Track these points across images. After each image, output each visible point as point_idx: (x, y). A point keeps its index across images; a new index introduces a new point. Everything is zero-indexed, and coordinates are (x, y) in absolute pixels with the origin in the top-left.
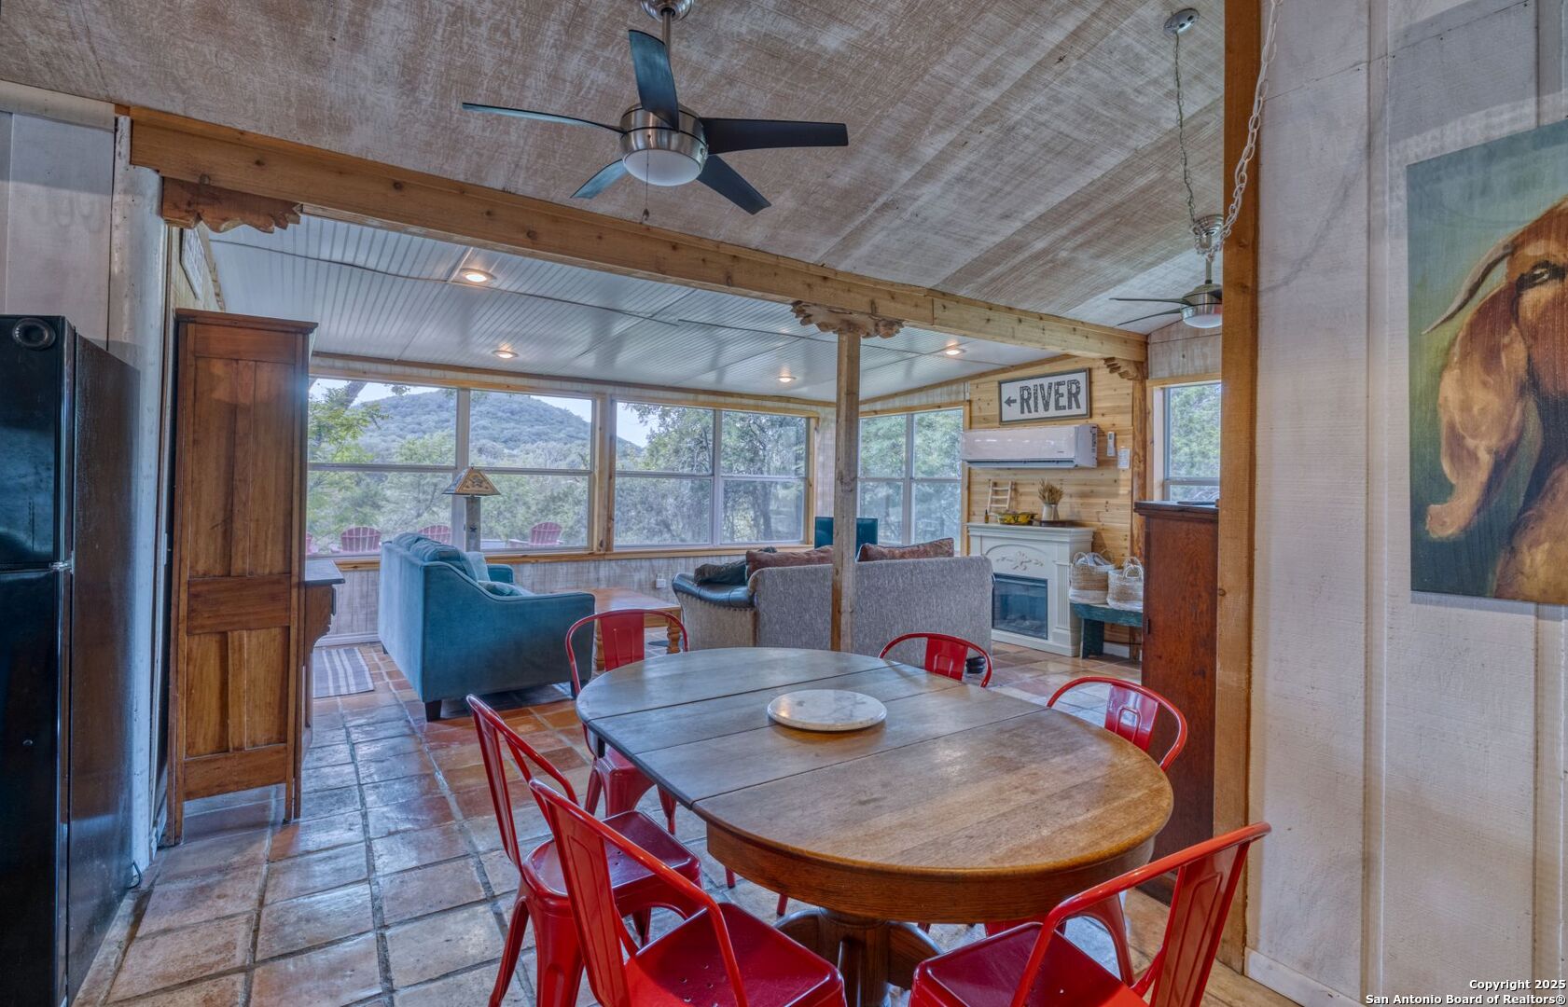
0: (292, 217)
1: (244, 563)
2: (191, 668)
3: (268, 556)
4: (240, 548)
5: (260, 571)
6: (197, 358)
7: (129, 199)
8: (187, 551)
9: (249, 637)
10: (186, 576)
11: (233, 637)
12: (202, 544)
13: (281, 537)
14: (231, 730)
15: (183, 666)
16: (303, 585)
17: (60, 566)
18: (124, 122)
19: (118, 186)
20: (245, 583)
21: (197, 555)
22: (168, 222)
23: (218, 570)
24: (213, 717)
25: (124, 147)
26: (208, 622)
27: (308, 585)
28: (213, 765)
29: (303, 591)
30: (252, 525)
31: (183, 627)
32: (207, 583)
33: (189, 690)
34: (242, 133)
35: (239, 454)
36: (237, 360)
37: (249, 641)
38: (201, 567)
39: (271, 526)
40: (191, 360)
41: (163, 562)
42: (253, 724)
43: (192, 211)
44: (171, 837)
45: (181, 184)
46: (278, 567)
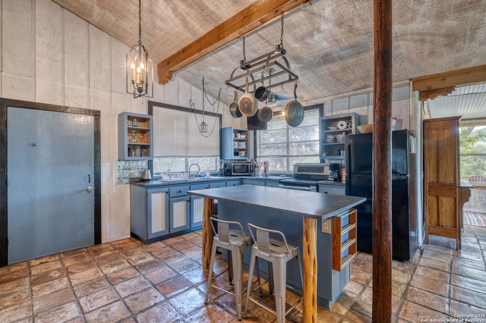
0: (453, 90)
1: (442, 180)
2: (430, 204)
3: (449, 178)
4: (441, 176)
5: (447, 182)
6: (428, 130)
7: (413, 99)
8: (427, 176)
9: (444, 199)
10: (428, 182)
11: (440, 198)
12: (431, 174)
13: (452, 174)
14: (440, 221)
15: (428, 203)
16: (459, 187)
17: (408, 175)
18: (411, 82)
19: (411, 96)
20: (443, 185)
21: (430, 177)
22: (421, 101)
23: (436, 181)
24: (436, 217)
25: (411, 88)
26: (433, 193)
27: (461, 187)
28: (436, 228)
29: (460, 189)
30: (444, 170)
31: (427, 194)
32: (433, 184)
33: (429, 209)
34: (438, 74)
35: (440, 153)
36: (438, 129)
37: (445, 200)
38: (431, 180)
39: (450, 171)
40: (427, 131)
41: (422, 178)
42: (446, 221)
43: (427, 97)
44: (426, 242)
45: (424, 91)
46: (452, 182)
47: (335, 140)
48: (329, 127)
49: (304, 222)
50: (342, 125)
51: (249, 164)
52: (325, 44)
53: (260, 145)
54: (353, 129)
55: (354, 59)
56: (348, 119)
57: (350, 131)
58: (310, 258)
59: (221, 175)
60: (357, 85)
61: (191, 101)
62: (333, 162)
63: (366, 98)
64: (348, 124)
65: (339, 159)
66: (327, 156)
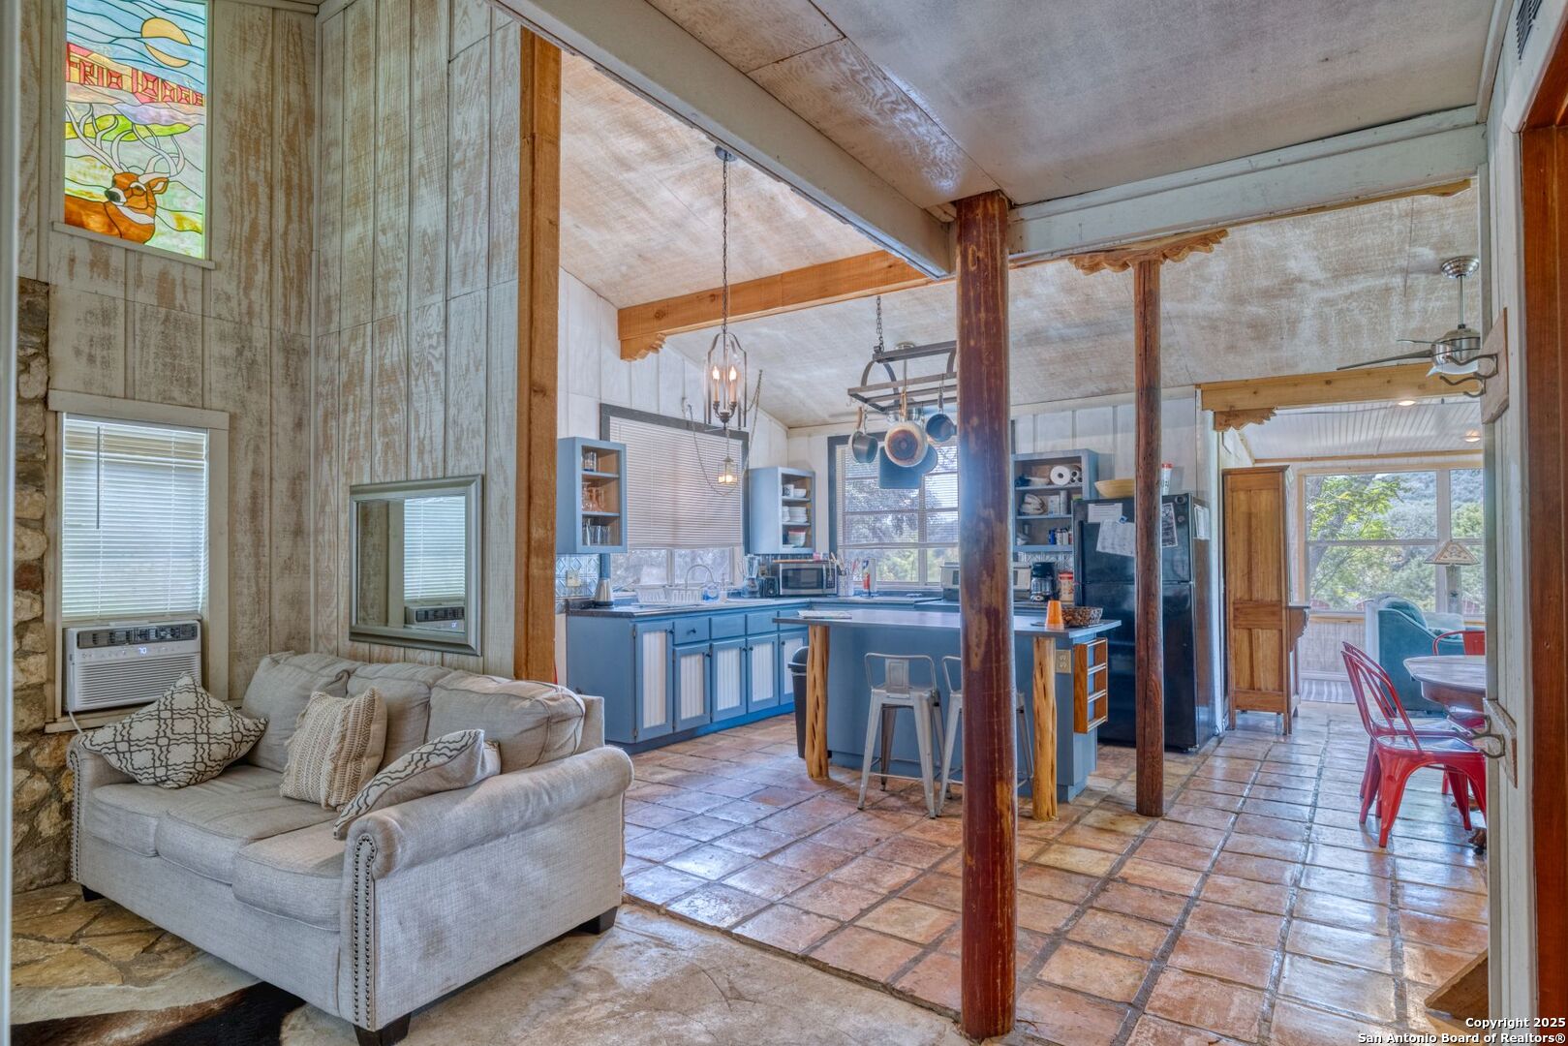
0: (1271, 414)
1: (1258, 594)
2: (1236, 645)
3: (1270, 591)
4: (1256, 586)
5: (1266, 599)
6: (1232, 492)
7: (1203, 425)
8: (1231, 587)
9: (1262, 632)
10: (1232, 599)
11: (1255, 631)
12: (1238, 582)
13: (1275, 582)
14: (1255, 678)
15: (1232, 643)
16: (1288, 608)
17: (1192, 583)
18: (1199, 392)
19: (1198, 421)
20: (1259, 605)
21: (1236, 589)
22: (1217, 431)
23: (1246, 597)
24: (1247, 670)
25: (1199, 404)
26: (1243, 623)
27: (1291, 608)
28: (1249, 695)
29: (1288, 611)
30: (1262, 575)
31: (1232, 625)
32: (1242, 603)
33: (1236, 654)
35: (1254, 539)
36: (1250, 491)
37: (1262, 635)
38: (1238, 595)
39: (1270, 576)
40: (1230, 493)
41: (1222, 592)
42: (1266, 680)
43: (1227, 425)
44: (1231, 727)
45: (1222, 413)
46: (1275, 598)
47: (1043, 506)
48: (1033, 479)
49: (1035, 649)
50: (1061, 476)
51: (824, 567)
52: (1036, 314)
53: (845, 514)
54: (1085, 485)
55: (1090, 344)
56: (1073, 462)
57: (1079, 490)
58: (1048, 704)
59: (753, 594)
60: (1092, 388)
61: (683, 399)
62: (1040, 559)
63: (1110, 416)
64: (1074, 474)
65: (1050, 553)
66: (1027, 544)
